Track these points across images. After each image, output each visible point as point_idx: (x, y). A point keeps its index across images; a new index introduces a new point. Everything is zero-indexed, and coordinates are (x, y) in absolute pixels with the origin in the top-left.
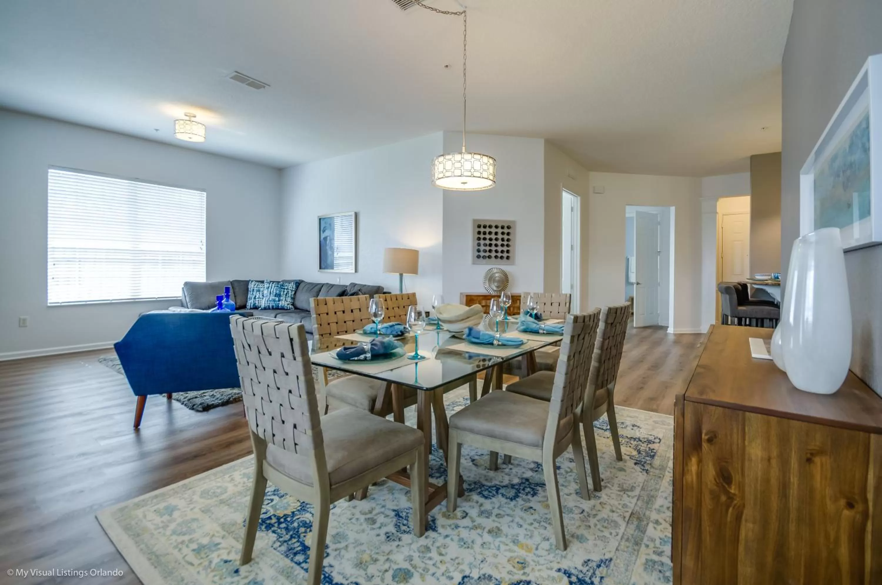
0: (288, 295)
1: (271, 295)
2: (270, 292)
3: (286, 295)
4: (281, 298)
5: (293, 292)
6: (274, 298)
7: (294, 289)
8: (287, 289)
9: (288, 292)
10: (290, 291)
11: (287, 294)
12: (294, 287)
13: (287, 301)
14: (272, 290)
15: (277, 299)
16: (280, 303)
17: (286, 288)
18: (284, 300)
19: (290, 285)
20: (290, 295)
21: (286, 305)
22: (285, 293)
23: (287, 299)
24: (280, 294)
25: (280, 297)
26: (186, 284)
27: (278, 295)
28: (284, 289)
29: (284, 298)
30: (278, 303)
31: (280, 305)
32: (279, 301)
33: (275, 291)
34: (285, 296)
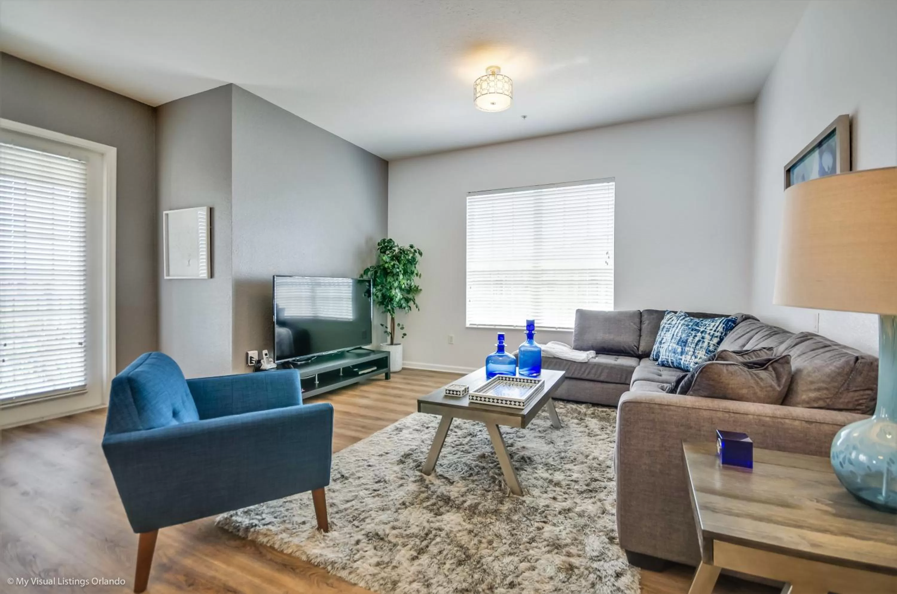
0: (700, 344)
1: (673, 341)
2: (673, 335)
3: (697, 345)
4: (687, 349)
5: (716, 340)
6: (675, 346)
7: (719, 334)
8: (702, 332)
9: (703, 338)
10: (707, 337)
11: (699, 341)
12: (720, 329)
13: (696, 357)
14: (677, 330)
15: (679, 350)
16: (683, 357)
17: (702, 330)
18: (691, 353)
19: (713, 324)
20: (706, 344)
21: (692, 365)
22: (697, 339)
23: (697, 351)
24: (687, 340)
25: (685, 346)
26: (578, 311)
27: (683, 342)
28: (698, 331)
29: (692, 350)
30: (680, 357)
31: (682, 363)
32: (682, 353)
33: (680, 334)
34: (693, 345)
